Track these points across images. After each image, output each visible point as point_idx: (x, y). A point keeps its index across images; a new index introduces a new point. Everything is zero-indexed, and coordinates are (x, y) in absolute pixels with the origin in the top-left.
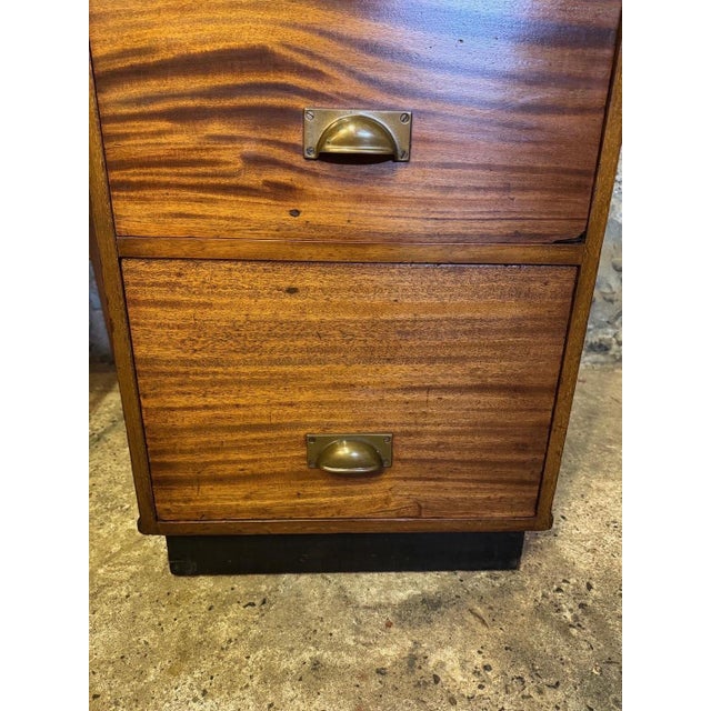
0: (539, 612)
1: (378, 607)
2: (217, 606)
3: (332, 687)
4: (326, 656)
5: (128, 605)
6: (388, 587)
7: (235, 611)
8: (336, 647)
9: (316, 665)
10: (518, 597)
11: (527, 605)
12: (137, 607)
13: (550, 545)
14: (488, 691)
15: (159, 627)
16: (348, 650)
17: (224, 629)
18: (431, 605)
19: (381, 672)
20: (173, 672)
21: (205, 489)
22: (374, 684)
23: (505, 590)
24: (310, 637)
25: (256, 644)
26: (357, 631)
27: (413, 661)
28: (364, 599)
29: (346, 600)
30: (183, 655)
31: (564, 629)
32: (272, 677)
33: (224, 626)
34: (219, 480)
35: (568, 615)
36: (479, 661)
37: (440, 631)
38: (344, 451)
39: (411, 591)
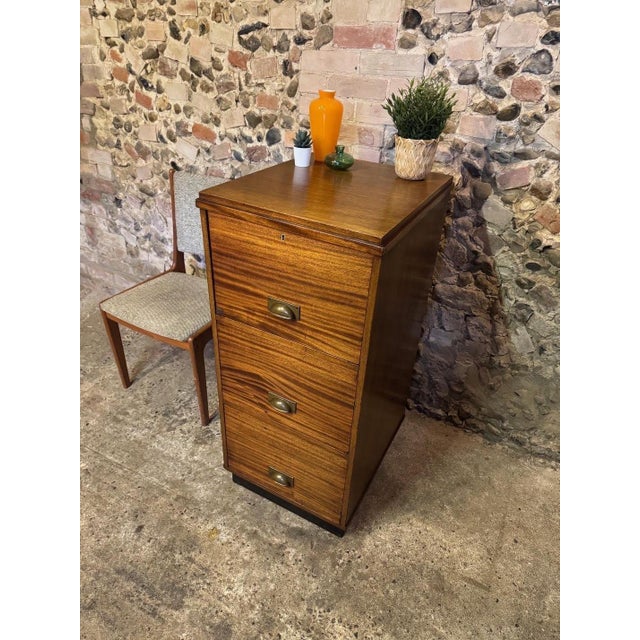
0: (333, 556)
1: (285, 525)
2: (241, 499)
3: (255, 541)
4: (260, 531)
5: (218, 486)
6: (293, 520)
7: (244, 504)
8: (264, 531)
9: (256, 532)
10: (331, 546)
11: (331, 551)
12: (219, 488)
13: (363, 535)
14: (295, 567)
15: (223, 498)
16: (266, 533)
17: (238, 508)
18: (301, 533)
19: (270, 544)
20: (220, 513)
21: (242, 466)
22: (266, 547)
23: (329, 542)
24: (259, 524)
25: (243, 518)
26: (273, 529)
27: (281, 546)
28: (282, 520)
29: (277, 517)
30: (224, 510)
31: (334, 564)
32: (242, 529)
33: (239, 507)
34: (245, 465)
35: (341, 561)
36: (300, 558)
37: (296, 543)
38: (279, 477)
39: (299, 525)
